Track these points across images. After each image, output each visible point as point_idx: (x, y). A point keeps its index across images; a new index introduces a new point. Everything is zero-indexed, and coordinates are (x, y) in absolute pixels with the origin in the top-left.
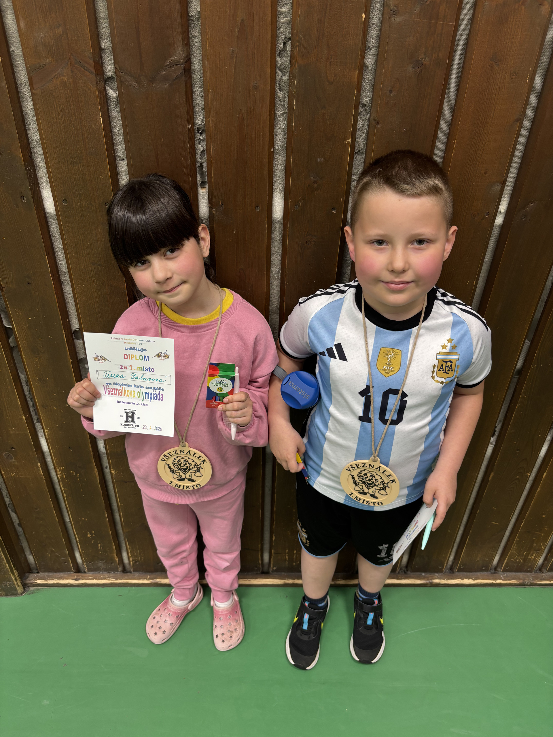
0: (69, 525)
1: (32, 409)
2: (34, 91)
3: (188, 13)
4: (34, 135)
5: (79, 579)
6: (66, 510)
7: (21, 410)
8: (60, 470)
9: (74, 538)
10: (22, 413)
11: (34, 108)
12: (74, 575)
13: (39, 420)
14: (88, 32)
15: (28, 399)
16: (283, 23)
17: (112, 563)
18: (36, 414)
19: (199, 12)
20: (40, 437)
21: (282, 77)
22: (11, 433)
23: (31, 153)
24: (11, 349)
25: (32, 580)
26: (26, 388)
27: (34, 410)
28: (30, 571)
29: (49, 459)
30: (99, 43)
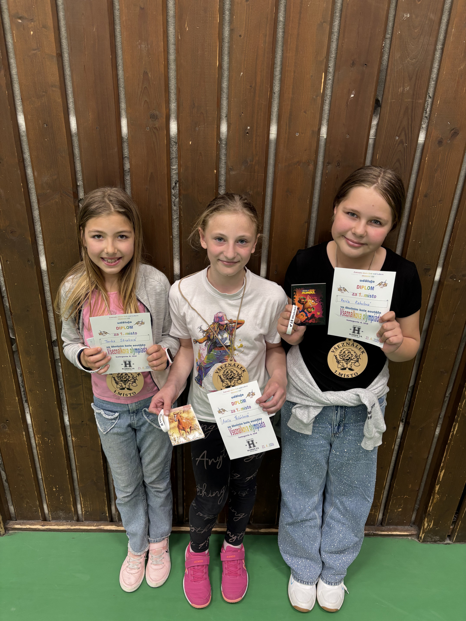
0: (41, 482)
1: (22, 393)
2: (40, 206)
3: (123, 169)
4: (38, 228)
5: (45, 525)
6: (40, 470)
7: (16, 394)
8: (38, 437)
9: (43, 492)
10: (16, 395)
11: (39, 214)
12: (42, 523)
13: (27, 401)
14: (70, 178)
15: (21, 386)
16: (174, 174)
17: (69, 513)
18: (25, 397)
19: (129, 169)
20: (26, 413)
21: (175, 199)
22: (8, 409)
23: (35, 237)
24: (13, 352)
25: (11, 525)
26: (20, 379)
27: (24, 394)
28: (11, 519)
29: (31, 430)
30: (76, 183)
